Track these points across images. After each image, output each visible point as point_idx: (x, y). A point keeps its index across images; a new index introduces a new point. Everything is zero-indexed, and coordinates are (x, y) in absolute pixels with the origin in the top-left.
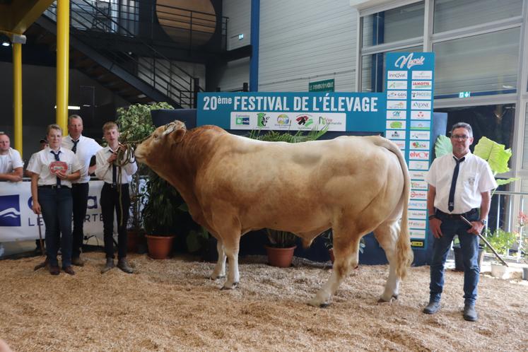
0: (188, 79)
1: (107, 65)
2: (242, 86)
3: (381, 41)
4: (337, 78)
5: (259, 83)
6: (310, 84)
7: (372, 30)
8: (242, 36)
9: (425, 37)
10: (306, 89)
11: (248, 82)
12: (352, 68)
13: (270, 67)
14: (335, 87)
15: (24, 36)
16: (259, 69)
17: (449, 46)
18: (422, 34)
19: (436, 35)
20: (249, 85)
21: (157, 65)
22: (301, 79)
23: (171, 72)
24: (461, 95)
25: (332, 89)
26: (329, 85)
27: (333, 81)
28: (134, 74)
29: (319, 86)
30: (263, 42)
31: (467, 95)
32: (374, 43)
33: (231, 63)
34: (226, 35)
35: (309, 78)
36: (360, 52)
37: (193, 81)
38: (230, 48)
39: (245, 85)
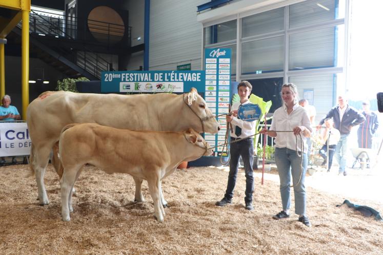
0: (106, 64)
1: (56, 56)
15: (6, 40)
21: (87, 56)
28: (74, 61)
37: (109, 65)
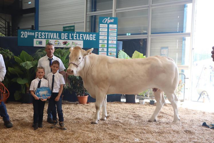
0: (4, 22)
2: (31, 27)
3: (95, 11)
4: (76, 25)
5: (39, 26)
6: (64, 27)
7: (91, 5)
8: (30, 3)
9: (113, 10)
10: (61, 29)
11: (34, 25)
12: (82, 21)
13: (43, 18)
14: (75, 29)
16: (39, 19)
17: (123, 14)
18: (112, 9)
19: (117, 9)
20: (34, 26)
22: (59, 25)
24: (127, 34)
25: (74, 30)
26: (72, 28)
27: (74, 26)
29: (68, 28)
30: (40, 6)
31: (129, 34)
32: (92, 11)
33: (24, 15)
34: (22, 2)
35: (63, 25)
36: (86, 14)
37: (7, 23)
38: (24, 8)
39: (33, 26)
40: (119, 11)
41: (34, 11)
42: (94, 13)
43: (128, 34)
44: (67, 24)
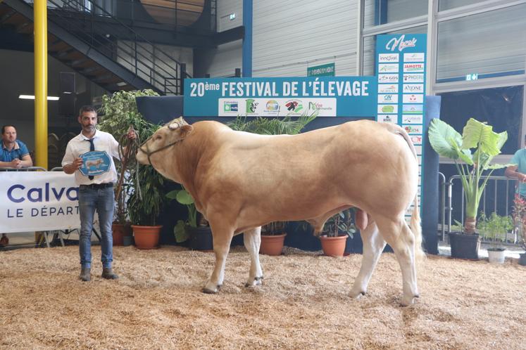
0: (174, 65)
1: (83, 49)
2: (234, 72)
3: (384, 20)
4: (337, 62)
5: (253, 69)
6: (309, 69)
7: (374, 10)
8: (232, 16)
9: (430, 16)
10: (304, 74)
11: (241, 67)
12: (353, 51)
13: (265, 51)
14: (336, 72)
16: (253, 53)
17: (457, 24)
18: (426, 13)
19: (441, 13)
20: (241, 71)
21: (139, 49)
22: (299, 63)
23: (154, 57)
24: (468, 77)
25: (333, 73)
26: (329, 70)
27: (333, 65)
28: (113, 58)
29: (318, 71)
30: (257, 22)
31: (475, 77)
32: (376, 24)
33: (221, 47)
34: (216, 15)
35: (308, 62)
36: (361, 33)
37: (179, 67)
38: (220, 30)
39: (238, 71)
40: (444, 16)
41: (241, 33)
42: (381, 28)
43: (471, 78)
44: (316, 60)
